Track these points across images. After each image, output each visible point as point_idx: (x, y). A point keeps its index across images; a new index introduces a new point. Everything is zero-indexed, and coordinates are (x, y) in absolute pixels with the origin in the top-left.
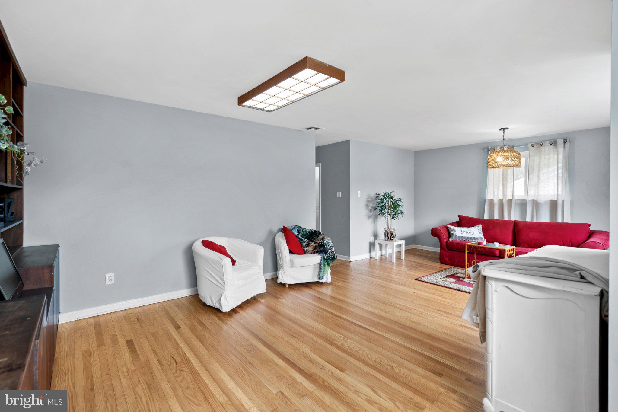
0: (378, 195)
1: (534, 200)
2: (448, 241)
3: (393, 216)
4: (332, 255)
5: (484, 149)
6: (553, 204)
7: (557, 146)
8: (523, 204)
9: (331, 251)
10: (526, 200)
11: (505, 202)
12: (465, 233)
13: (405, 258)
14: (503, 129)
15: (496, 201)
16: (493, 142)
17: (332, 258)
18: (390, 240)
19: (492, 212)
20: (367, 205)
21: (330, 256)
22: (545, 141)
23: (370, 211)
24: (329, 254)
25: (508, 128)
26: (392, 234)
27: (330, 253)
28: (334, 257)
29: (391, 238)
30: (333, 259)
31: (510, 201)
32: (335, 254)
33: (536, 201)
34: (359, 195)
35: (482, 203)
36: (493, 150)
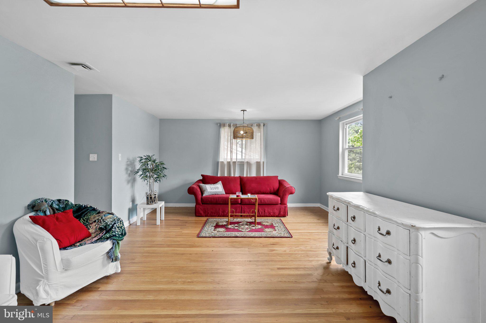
0: (141, 158)
1: (248, 162)
2: (203, 197)
3: (156, 179)
4: (119, 231)
5: (217, 124)
6: (258, 164)
7: (260, 127)
8: (242, 164)
9: (118, 226)
10: (244, 162)
11: (231, 163)
12: (213, 188)
13: (164, 218)
14: (244, 111)
15: (226, 163)
16: (224, 120)
17: (118, 234)
18: (153, 203)
19: (223, 172)
20: (127, 169)
21: (116, 232)
22: (254, 123)
23: (129, 175)
24: (114, 230)
25: (246, 110)
26: (155, 197)
27: (116, 228)
28: (122, 234)
29: (154, 200)
30: (120, 236)
31: (234, 163)
32: (123, 230)
33: (249, 163)
34: (120, 159)
35: (217, 164)
36: (224, 125)
